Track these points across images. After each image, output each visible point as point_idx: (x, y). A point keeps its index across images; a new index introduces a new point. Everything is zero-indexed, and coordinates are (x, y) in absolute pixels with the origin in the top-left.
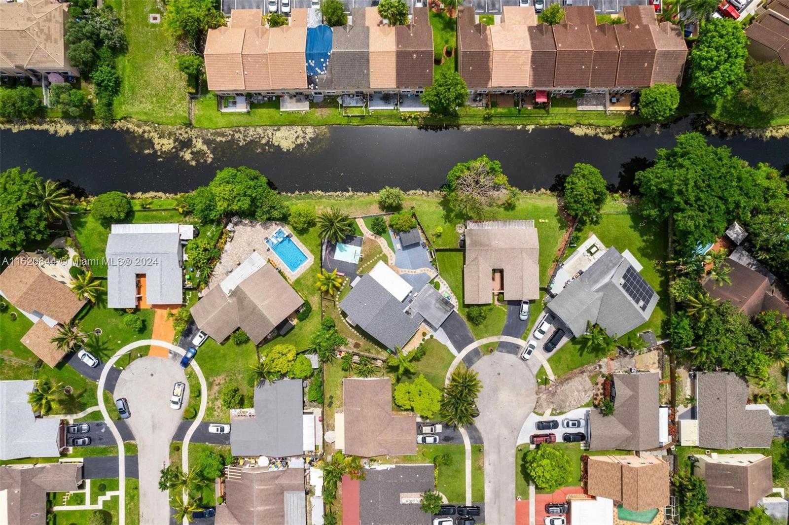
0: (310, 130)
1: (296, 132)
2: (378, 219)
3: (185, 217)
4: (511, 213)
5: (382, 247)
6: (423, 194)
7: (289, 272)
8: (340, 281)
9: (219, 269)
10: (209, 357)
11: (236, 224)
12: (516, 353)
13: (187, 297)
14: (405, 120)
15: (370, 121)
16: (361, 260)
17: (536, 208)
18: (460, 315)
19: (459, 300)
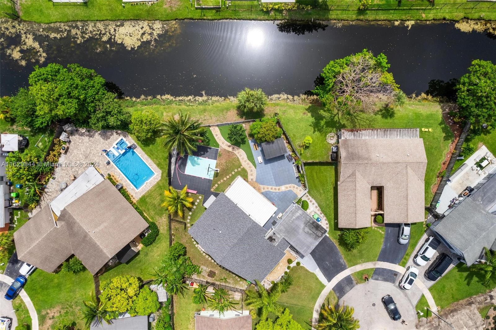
0: (158, 25)
1: (142, 28)
2: (235, 127)
3: (12, 125)
4: (389, 120)
5: (241, 160)
6: (288, 98)
7: (133, 189)
8: (191, 200)
9: (52, 186)
10: (41, 287)
11: (72, 133)
12: (393, 281)
13: (15, 218)
14: (267, 12)
15: (227, 15)
16: (216, 175)
17: (418, 116)
18: (331, 238)
19: (330, 222)
